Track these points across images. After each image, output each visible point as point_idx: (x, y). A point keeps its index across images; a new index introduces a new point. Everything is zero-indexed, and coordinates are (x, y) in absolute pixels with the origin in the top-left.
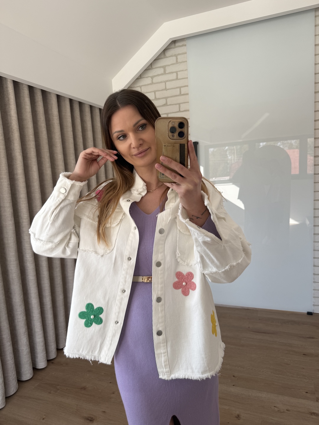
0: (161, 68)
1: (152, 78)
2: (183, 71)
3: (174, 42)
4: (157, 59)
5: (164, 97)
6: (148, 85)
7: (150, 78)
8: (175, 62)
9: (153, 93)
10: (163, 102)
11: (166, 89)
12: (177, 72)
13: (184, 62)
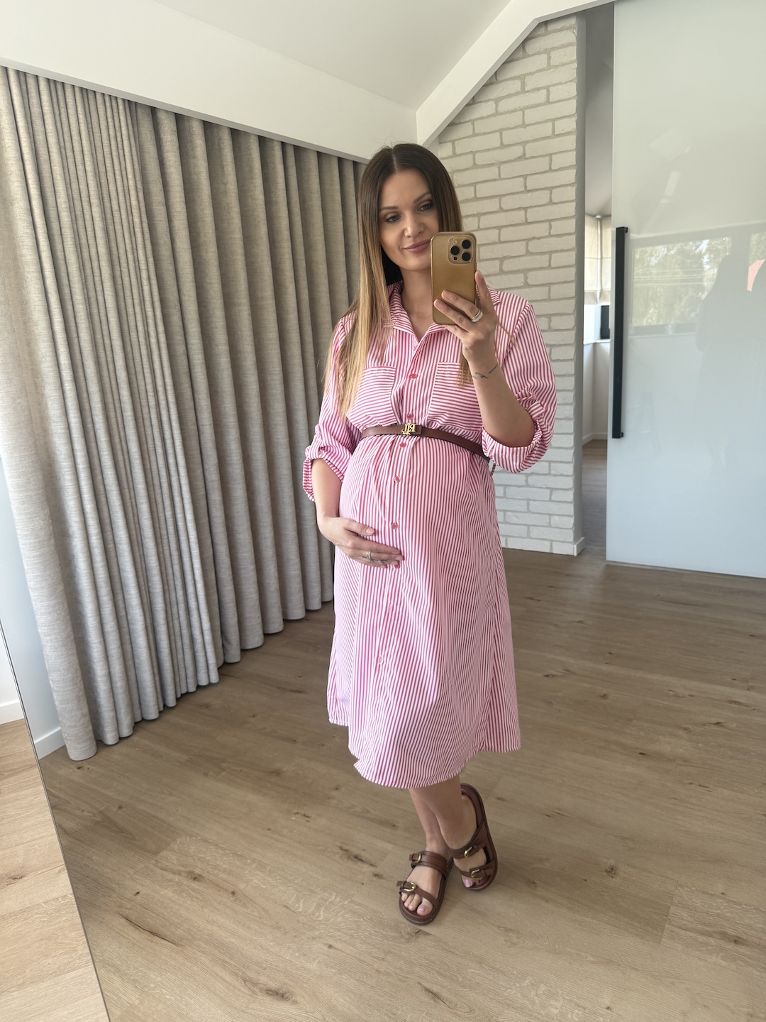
0: (516, 81)
1: (497, 101)
2: (560, 84)
3: (544, 24)
4: (509, 61)
5: (521, 141)
6: (488, 117)
7: (492, 103)
8: (545, 65)
9: (498, 133)
10: (518, 151)
11: (524, 125)
12: (547, 88)
13: (563, 65)
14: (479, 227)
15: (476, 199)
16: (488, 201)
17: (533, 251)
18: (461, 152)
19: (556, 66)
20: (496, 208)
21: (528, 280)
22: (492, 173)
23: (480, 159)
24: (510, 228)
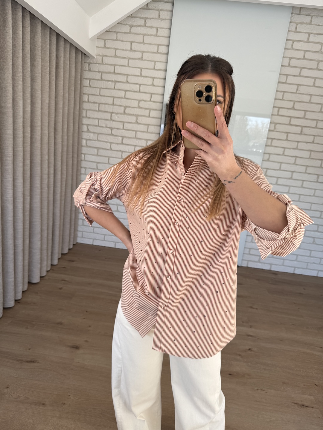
0: (142, 19)
1: (131, 26)
2: (163, 28)
4: (141, 8)
5: (140, 50)
6: (125, 33)
7: (128, 27)
8: (157, 16)
9: (130, 43)
10: (139, 55)
11: (144, 43)
12: (157, 28)
13: (166, 20)
14: (114, 88)
15: (114, 73)
16: (121, 76)
17: (142, 107)
18: (109, 47)
19: (163, 19)
20: (125, 80)
21: (138, 121)
22: (125, 62)
23: (119, 53)
24: (131, 92)
